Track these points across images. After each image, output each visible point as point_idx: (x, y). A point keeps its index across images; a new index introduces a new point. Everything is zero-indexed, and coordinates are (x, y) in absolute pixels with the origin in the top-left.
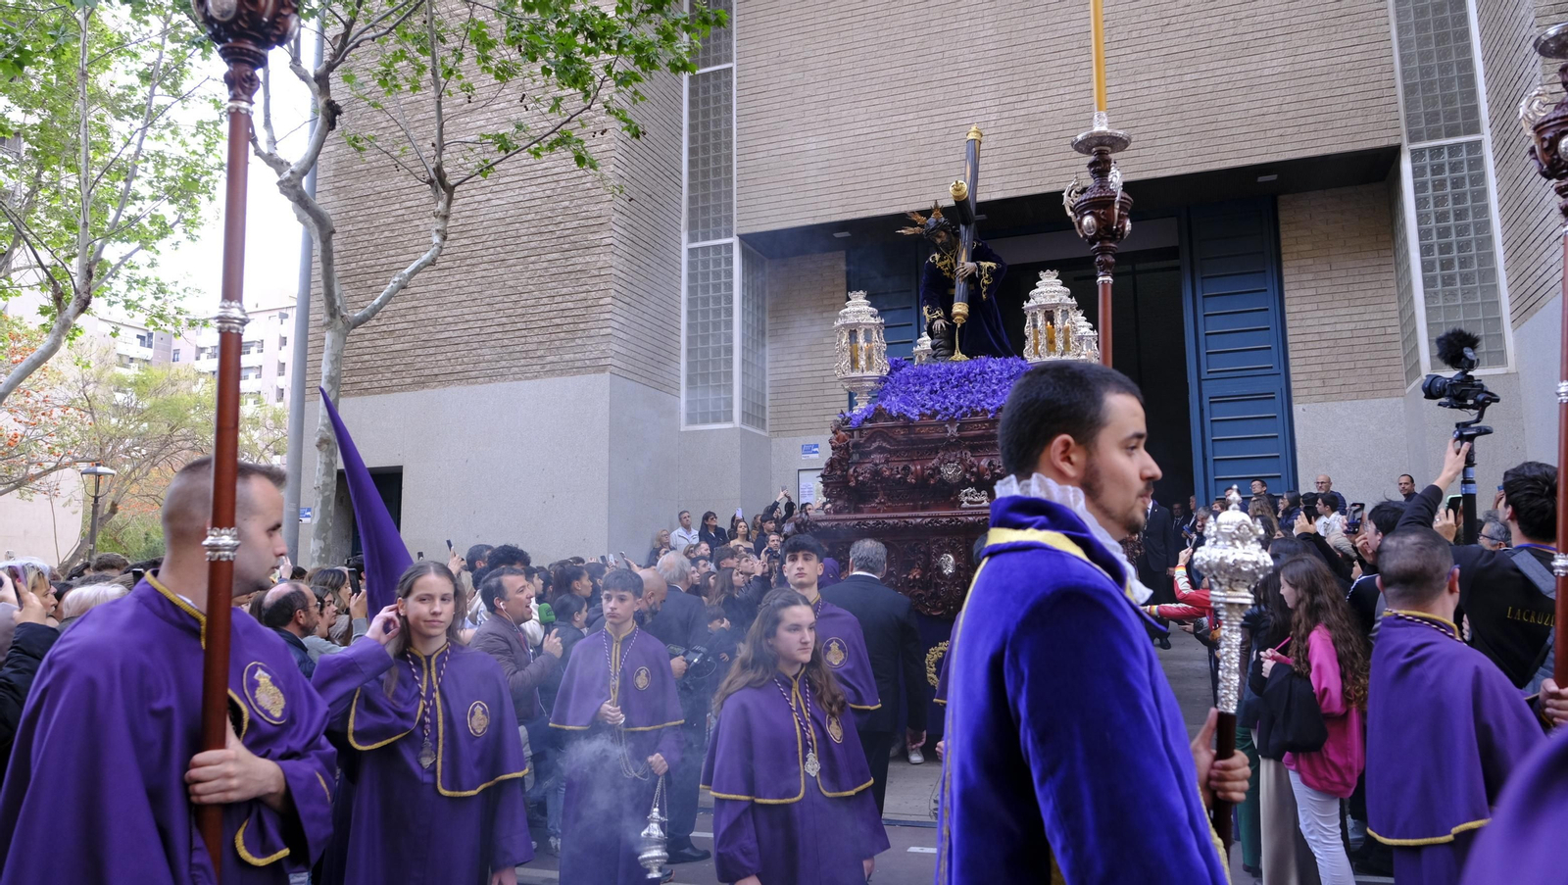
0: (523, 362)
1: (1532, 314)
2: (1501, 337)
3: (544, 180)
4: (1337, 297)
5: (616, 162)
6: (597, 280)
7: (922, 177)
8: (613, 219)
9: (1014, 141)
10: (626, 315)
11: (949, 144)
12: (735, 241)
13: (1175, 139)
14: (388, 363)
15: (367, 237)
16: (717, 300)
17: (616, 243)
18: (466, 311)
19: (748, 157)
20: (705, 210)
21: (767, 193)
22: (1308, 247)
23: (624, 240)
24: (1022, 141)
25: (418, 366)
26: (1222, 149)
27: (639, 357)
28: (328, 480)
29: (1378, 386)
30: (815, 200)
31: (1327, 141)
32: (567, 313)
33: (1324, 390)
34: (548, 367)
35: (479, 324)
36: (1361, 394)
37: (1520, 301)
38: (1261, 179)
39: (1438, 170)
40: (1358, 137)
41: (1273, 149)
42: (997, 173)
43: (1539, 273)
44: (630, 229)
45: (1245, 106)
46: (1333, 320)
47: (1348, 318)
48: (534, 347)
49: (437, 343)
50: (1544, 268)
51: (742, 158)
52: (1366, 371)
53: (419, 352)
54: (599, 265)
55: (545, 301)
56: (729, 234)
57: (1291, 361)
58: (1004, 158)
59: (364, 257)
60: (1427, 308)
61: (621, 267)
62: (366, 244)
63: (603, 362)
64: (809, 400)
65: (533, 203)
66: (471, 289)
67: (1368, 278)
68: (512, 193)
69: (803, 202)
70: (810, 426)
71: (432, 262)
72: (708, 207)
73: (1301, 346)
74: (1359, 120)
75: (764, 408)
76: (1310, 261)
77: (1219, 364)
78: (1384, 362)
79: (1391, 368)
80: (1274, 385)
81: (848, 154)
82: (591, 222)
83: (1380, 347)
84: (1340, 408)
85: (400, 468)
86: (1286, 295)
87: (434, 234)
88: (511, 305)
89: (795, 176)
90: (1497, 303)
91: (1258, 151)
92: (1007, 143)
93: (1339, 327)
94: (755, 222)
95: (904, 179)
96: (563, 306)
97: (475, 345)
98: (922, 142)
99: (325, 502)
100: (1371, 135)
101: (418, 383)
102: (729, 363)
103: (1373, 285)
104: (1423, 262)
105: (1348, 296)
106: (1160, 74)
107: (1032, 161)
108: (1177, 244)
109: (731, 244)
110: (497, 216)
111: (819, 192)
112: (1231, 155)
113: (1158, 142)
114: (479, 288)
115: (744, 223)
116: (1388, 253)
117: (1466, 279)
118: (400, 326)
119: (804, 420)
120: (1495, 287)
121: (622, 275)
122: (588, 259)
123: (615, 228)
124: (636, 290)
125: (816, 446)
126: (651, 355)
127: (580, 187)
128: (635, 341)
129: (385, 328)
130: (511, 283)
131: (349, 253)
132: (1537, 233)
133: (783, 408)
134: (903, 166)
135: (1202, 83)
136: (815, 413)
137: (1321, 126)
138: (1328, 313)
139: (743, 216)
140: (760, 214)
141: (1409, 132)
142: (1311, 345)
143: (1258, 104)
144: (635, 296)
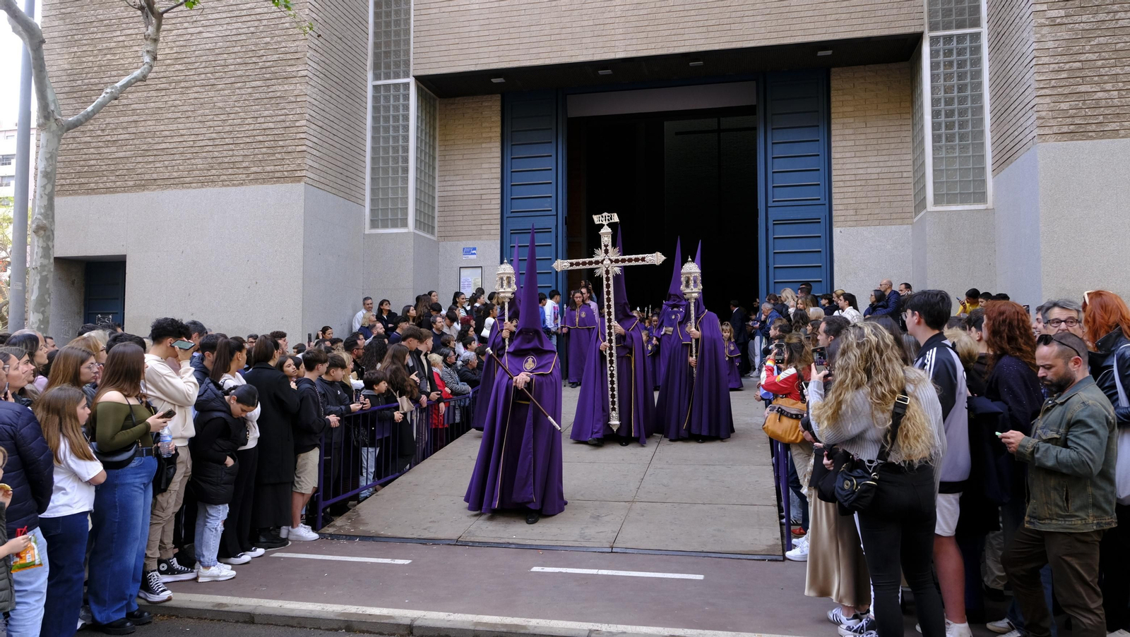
0: (230, 171)
1: (1008, 165)
2: (984, 182)
3: (248, 18)
4: (869, 148)
5: (310, 6)
6: (294, 105)
7: (563, 37)
8: (308, 55)
9: (636, 12)
10: (319, 136)
11: (584, 12)
12: (412, 81)
13: (759, 18)
14: (112, 167)
15: (91, 59)
16: (396, 129)
17: (310, 75)
18: (181, 126)
19: (423, 12)
20: (387, 54)
21: (438, 43)
22: (850, 109)
23: (318, 73)
24: (642, 12)
25: (139, 171)
26: (793, 27)
27: (329, 171)
28: (46, 262)
29: (894, 216)
30: (477, 50)
31: (870, 26)
32: (268, 132)
33: (858, 218)
34: (252, 177)
35: (193, 138)
36: (882, 221)
37: (1000, 155)
38: (820, 53)
39: (948, 53)
40: (893, 25)
41: (830, 30)
42: (620, 37)
43: (1016, 133)
44: (323, 64)
46: (865, 165)
47: (876, 164)
48: (240, 159)
49: (155, 152)
50: (1020, 130)
51: (418, 13)
52: (887, 204)
53: (140, 159)
54: (296, 93)
55: (250, 121)
56: (407, 75)
57: (833, 195)
58: (627, 25)
59: (89, 76)
60: (934, 158)
61: (314, 96)
62: (90, 64)
63: (299, 174)
64: (469, 213)
65: (239, 38)
66: (185, 108)
67: (892, 134)
68: (220, 28)
69: (467, 51)
70: (470, 233)
71: (144, 78)
72: (389, 52)
73: (841, 184)
74: (895, 11)
75: (433, 218)
76: (852, 120)
77: (781, 195)
78: (899, 198)
79: (904, 203)
80: (819, 213)
81: (504, 14)
82: (289, 56)
83: (898, 187)
84: (868, 232)
85: (124, 256)
86: (833, 144)
87: (145, 54)
88: (220, 123)
89: (461, 30)
90: (983, 156)
91: (819, 31)
92: (630, 13)
93: (869, 171)
94: (428, 66)
95: (549, 38)
96: (265, 126)
97: (189, 156)
98: (563, 8)
99: (43, 281)
100: (902, 23)
101: (139, 185)
102: (406, 180)
103: (895, 140)
104: (933, 124)
105: (877, 147)
107: (649, 28)
108: (754, 103)
109: (408, 84)
110: (208, 47)
111: (481, 45)
112: (799, 33)
113: (746, 19)
114: (192, 108)
115: (419, 67)
116: (908, 116)
117: (962, 138)
118: (122, 137)
119: (465, 228)
120: (982, 144)
121: (316, 103)
122: (286, 87)
123: (310, 62)
124: (328, 116)
125: (474, 249)
126: (341, 171)
127: (280, 26)
128: (327, 158)
129: (109, 138)
130: (220, 105)
131: (75, 72)
132: (1016, 103)
133: (448, 219)
134: (548, 27)
136: (474, 223)
137: (866, 14)
138: (862, 160)
139: (419, 61)
140: (432, 60)
141: (930, 23)
142: (848, 184)
144: (326, 121)
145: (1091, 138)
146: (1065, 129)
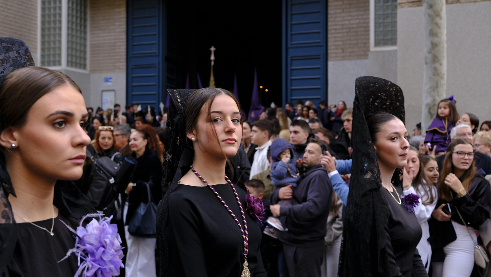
4: (352, 6)
33: (344, 54)
36: (359, 57)
46: (349, 18)
57: (329, 39)
60: (375, 15)
64: (108, 54)
70: (108, 68)
73: (334, 31)
75: (85, 58)
80: (320, 51)
84: (349, 64)
93: (352, 22)
102: (60, 35)
119: (105, 65)
125: (111, 78)
126: (15, 31)
133: (96, 59)
136: (111, 61)
138: (347, 14)
142: (338, 31)
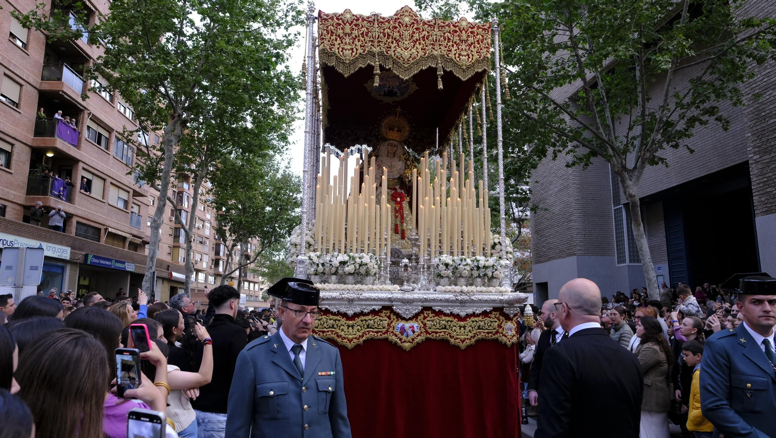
8: (574, 212)
10: (583, 238)
12: (622, 206)
13: (715, 158)
17: (576, 218)
18: (554, 240)
23: (580, 217)
24: (679, 165)
27: (591, 248)
34: (567, 254)
44: (583, 212)
45: (733, 143)
48: (565, 249)
49: (550, 249)
53: (548, 251)
55: (565, 236)
56: (621, 204)
61: (579, 225)
63: (574, 253)
64: (658, 252)
70: (659, 261)
85: (546, 282)
88: (560, 238)
91: (737, 159)
97: (556, 249)
102: (624, 244)
106: (710, 136)
113: (712, 160)
114: (555, 233)
115: (623, 202)
119: (657, 259)
121: (580, 227)
122: (571, 224)
123: (575, 215)
124: (587, 229)
125: (661, 267)
126: (597, 246)
128: (588, 244)
135: (721, 136)
136: (660, 256)
143: (736, 142)
144: (587, 231)
145: (774, 213)
146: (764, 210)
